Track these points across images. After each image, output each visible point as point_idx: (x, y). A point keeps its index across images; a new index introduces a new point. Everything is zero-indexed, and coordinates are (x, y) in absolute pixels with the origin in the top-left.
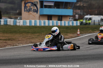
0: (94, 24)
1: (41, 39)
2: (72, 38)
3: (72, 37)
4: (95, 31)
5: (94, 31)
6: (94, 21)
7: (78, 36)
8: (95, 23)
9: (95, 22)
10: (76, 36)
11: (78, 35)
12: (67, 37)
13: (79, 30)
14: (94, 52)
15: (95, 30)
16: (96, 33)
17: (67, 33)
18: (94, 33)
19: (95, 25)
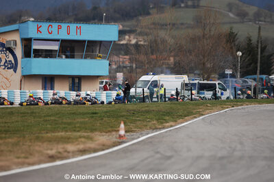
1: (23, 155)
2: (103, 150)
3: (104, 145)
5: (162, 123)
7: (121, 140)
10: (114, 143)
11: (120, 137)
12: (90, 148)
13: (122, 125)
17: (93, 130)
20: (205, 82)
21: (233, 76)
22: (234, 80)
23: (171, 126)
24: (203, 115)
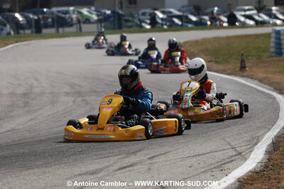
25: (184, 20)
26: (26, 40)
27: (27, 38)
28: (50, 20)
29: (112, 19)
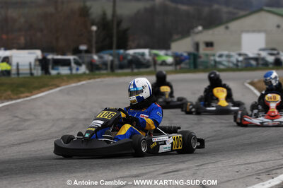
0: (18, 74)
4: (22, 93)
5: (17, 94)
6: (18, 65)
8: (21, 72)
9: (20, 67)
14: (21, 153)
15: (22, 89)
16: (24, 97)
18: (19, 98)
19: (21, 76)
20: (59, 57)
21: (87, 51)
22: (89, 55)
23: (27, 97)
24: (58, 86)
25: (261, 62)
26: (99, 78)
27: (100, 76)
28: (125, 62)
29: (187, 61)
